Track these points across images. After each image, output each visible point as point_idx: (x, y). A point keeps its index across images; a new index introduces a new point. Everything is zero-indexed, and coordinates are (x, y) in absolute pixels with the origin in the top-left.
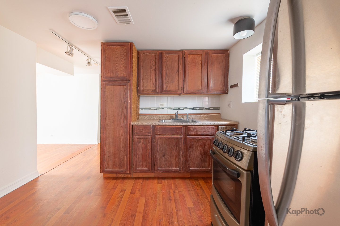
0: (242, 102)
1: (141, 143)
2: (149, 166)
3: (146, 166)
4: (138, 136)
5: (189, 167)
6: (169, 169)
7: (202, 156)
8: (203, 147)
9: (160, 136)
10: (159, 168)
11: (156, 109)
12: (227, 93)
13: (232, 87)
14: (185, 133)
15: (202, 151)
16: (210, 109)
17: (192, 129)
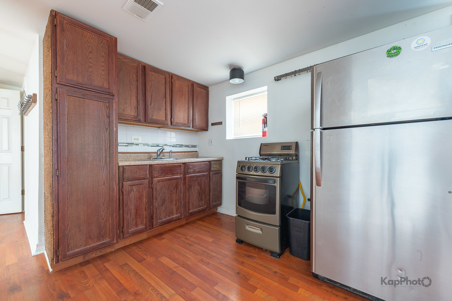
0: (227, 139)
1: (134, 191)
2: (146, 223)
3: (142, 224)
4: (129, 182)
5: (189, 210)
6: (170, 219)
7: (200, 195)
8: (200, 185)
9: (159, 179)
10: (158, 221)
11: (127, 145)
12: (207, 130)
13: (213, 124)
14: (184, 172)
15: (199, 189)
16: (189, 146)
17: (191, 167)
